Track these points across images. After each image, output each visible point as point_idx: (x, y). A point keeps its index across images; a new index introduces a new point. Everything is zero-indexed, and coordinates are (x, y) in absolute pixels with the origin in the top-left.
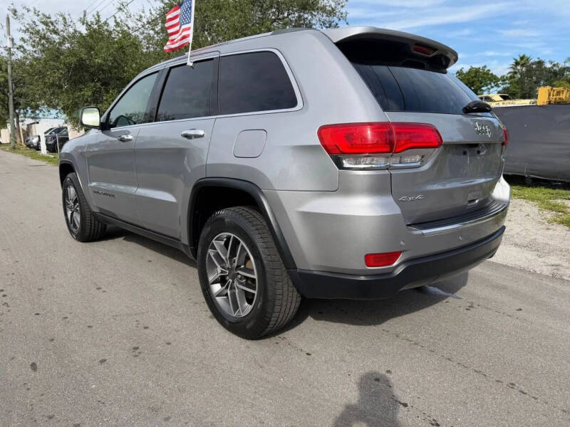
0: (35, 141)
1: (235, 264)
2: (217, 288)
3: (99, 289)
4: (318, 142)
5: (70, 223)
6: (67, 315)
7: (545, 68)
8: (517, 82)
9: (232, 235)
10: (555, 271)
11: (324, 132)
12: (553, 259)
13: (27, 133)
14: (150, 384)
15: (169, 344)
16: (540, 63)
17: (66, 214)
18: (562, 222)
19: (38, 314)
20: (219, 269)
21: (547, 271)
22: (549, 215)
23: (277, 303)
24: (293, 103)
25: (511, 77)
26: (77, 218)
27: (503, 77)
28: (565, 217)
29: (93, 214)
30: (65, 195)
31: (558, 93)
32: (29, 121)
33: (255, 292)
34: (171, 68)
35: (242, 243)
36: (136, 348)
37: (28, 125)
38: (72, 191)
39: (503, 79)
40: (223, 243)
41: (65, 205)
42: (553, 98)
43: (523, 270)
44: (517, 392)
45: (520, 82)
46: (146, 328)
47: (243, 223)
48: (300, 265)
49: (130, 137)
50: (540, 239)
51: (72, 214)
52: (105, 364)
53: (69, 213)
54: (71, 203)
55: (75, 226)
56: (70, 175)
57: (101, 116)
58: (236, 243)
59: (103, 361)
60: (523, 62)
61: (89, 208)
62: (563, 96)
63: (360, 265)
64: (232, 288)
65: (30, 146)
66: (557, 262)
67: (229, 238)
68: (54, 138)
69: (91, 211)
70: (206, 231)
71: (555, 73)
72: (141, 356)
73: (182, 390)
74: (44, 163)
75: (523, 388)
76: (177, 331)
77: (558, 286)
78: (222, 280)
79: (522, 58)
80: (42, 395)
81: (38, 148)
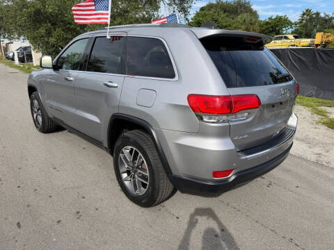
0: (11, 55)
1: (136, 165)
2: (125, 175)
3: (55, 168)
4: (187, 104)
5: (36, 121)
6: (37, 188)
7: (321, 17)
8: (303, 26)
9: (135, 149)
10: (319, 158)
11: (191, 97)
12: (317, 150)
13: (6, 49)
14: (87, 238)
15: (97, 209)
16: (318, 14)
17: (33, 116)
18: (324, 123)
19: (19, 187)
20: (126, 166)
21: (313, 158)
22: (317, 118)
23: (160, 191)
24: (173, 76)
25: (300, 22)
26: (40, 119)
27: (295, 22)
28: (325, 120)
29: (49, 118)
30: (32, 104)
31: (328, 36)
32: (7, 41)
33: (148, 183)
34: (96, 37)
35: (140, 154)
36: (78, 213)
37: (7, 44)
38: (36, 102)
39: (296, 24)
40: (128, 151)
41: (32, 110)
42: (324, 40)
43: (300, 158)
44: (294, 244)
45: (305, 26)
46: (83, 198)
47: (140, 142)
48: (175, 173)
49: (71, 79)
50: (311, 135)
51: (37, 116)
52: (60, 224)
53: (35, 115)
54: (36, 110)
55: (38, 123)
56: (34, 93)
57: (53, 60)
58: (136, 154)
59: (59, 222)
60: (307, 13)
61: (47, 114)
62: (330, 39)
63: (210, 176)
64: (134, 178)
65: (8, 58)
66: (320, 152)
67: (132, 149)
68: (23, 54)
69: (48, 117)
70: (118, 143)
71: (326, 21)
72: (81, 218)
73: (105, 243)
74: (17, 71)
75: (297, 242)
76: (101, 200)
77: (319, 169)
78: (128, 172)
79: (307, 11)
80: (24, 245)
81: (13, 59)
